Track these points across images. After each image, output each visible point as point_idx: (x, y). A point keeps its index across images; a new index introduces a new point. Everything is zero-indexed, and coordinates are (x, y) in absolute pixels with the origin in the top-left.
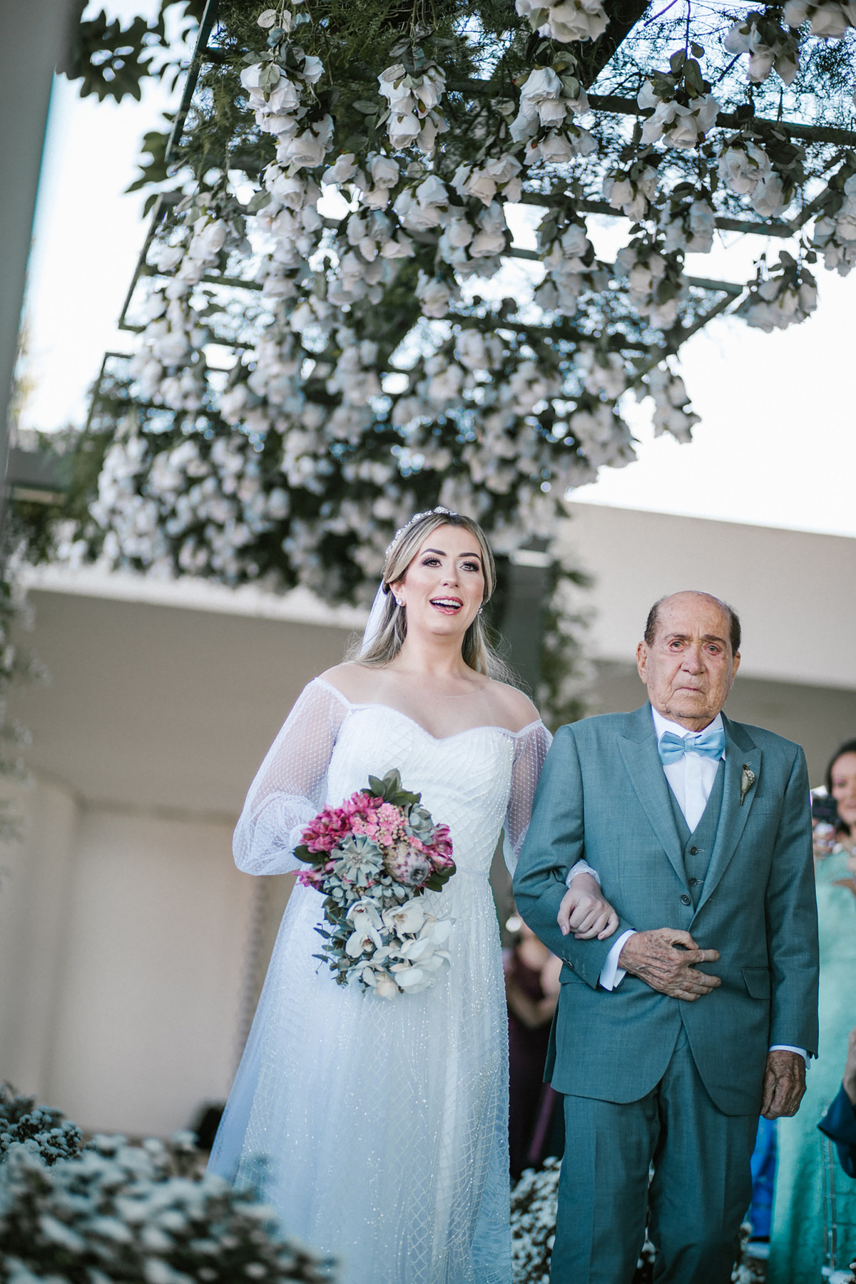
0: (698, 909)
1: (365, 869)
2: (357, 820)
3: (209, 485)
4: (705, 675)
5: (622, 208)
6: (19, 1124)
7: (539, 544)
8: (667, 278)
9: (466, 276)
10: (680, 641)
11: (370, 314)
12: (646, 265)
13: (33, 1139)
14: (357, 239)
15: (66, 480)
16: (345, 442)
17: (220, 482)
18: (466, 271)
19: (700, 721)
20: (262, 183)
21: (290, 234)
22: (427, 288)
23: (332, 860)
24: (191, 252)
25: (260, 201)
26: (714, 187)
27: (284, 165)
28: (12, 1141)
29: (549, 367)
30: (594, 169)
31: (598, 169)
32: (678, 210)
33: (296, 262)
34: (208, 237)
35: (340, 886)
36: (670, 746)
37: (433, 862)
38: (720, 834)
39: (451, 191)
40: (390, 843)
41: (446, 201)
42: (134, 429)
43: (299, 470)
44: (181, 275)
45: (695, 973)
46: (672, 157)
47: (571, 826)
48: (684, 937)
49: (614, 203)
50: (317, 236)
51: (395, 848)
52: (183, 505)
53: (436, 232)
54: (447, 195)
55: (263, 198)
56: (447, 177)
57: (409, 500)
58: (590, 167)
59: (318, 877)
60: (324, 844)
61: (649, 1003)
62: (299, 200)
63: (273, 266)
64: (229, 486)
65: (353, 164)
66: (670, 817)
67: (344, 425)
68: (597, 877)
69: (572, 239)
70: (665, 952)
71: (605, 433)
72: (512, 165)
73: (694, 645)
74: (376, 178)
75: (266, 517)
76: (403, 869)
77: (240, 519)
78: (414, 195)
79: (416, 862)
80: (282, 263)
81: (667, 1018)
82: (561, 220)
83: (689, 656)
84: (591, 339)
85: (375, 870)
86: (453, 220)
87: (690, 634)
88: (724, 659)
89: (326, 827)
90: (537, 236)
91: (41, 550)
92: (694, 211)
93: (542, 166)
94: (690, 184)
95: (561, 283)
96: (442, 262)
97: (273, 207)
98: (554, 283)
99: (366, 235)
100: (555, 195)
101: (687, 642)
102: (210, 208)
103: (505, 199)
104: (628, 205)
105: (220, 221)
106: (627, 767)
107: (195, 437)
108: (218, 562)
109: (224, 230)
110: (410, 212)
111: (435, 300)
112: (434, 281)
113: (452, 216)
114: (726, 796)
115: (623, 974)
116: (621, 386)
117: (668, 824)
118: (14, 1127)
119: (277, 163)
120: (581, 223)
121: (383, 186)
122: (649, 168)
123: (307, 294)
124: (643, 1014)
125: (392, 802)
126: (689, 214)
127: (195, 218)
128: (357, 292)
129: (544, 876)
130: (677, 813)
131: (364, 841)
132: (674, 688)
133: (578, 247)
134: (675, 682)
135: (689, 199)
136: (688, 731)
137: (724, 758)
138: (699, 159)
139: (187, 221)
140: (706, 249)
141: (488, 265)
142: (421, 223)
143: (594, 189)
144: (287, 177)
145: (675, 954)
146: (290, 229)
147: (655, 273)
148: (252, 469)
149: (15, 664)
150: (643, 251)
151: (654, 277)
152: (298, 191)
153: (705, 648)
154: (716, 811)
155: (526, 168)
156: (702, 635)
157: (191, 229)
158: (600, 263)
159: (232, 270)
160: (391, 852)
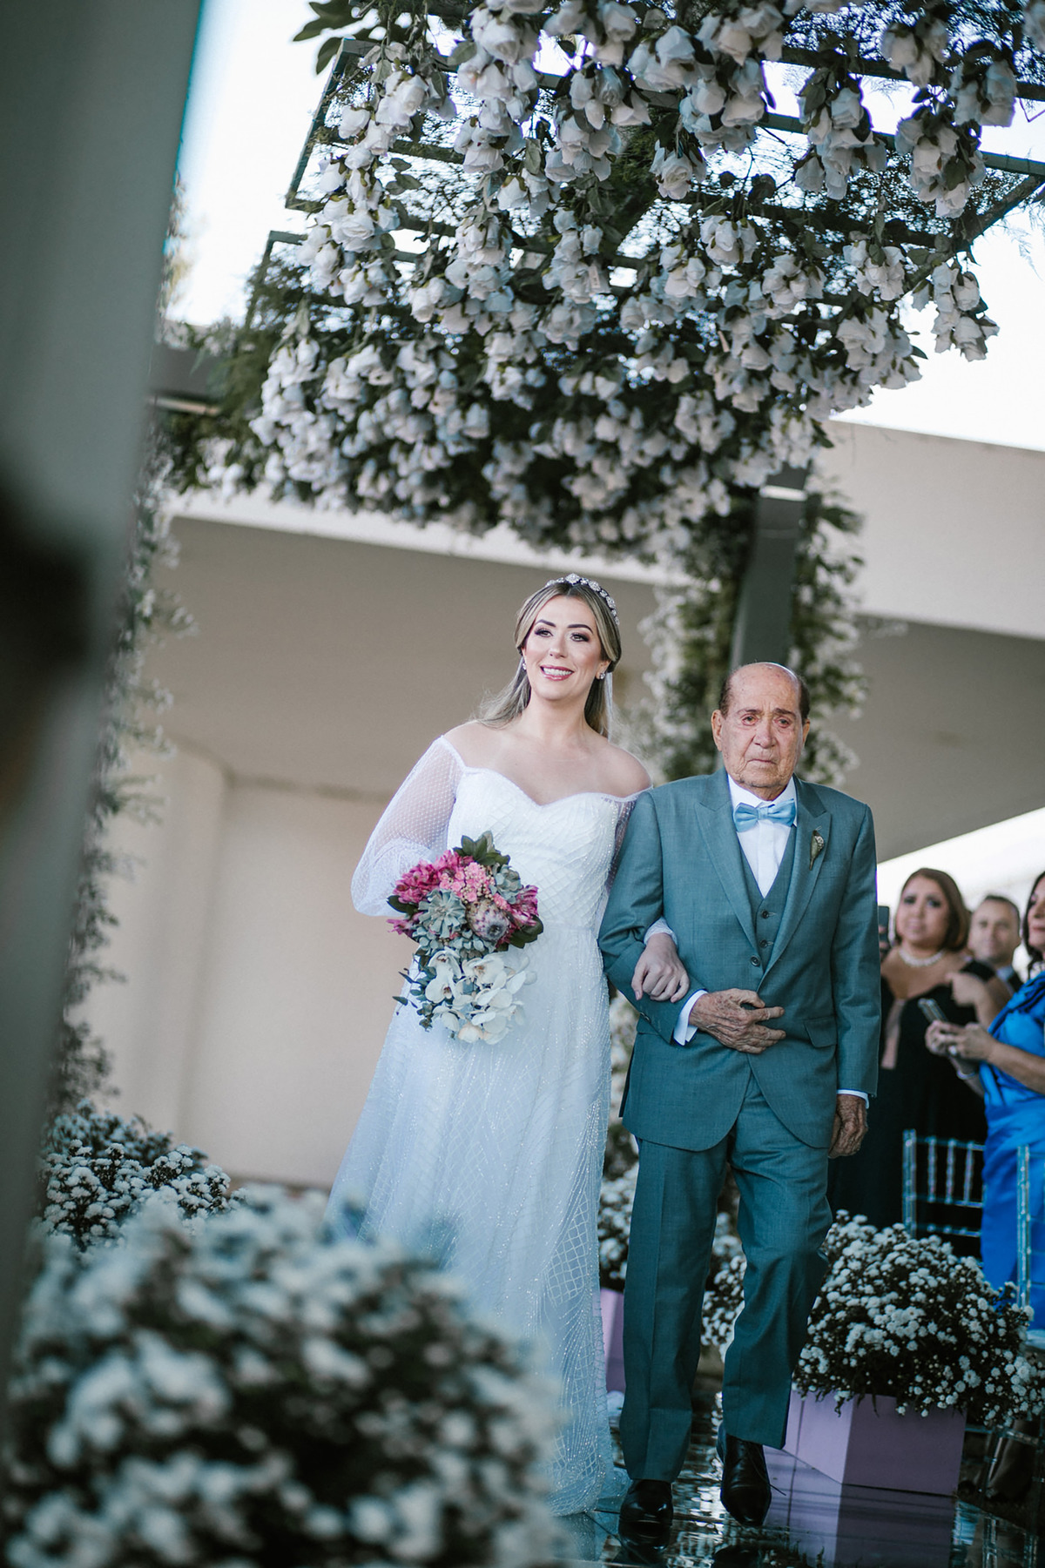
0: (768, 970)
1: (448, 922)
2: (445, 876)
3: (394, 397)
4: (777, 746)
5: (904, 69)
6: (154, 1167)
7: (794, 476)
8: (959, 155)
9: (712, 148)
10: (752, 715)
11: (594, 193)
12: (934, 141)
13: (170, 1185)
14: (582, 102)
15: (220, 389)
16: (562, 347)
17: (409, 392)
18: (710, 142)
19: (772, 791)
20: (467, 31)
21: (499, 95)
22: (665, 164)
23: (420, 911)
24: (378, 117)
25: (463, 53)
26: (1018, 46)
27: (496, 9)
28: (145, 1188)
29: (810, 262)
30: (872, 21)
31: (878, 21)
32: (971, 72)
33: (506, 128)
34: (401, 98)
35: (425, 936)
36: (745, 815)
37: (513, 921)
38: (790, 899)
39: (697, 44)
40: (474, 899)
41: (692, 57)
42: (305, 329)
43: (502, 382)
44: (365, 144)
45: (762, 1029)
46: (968, 9)
47: (649, 888)
48: (751, 996)
49: (895, 63)
50: (533, 97)
51: (476, 905)
52: (365, 420)
53: (678, 94)
54: (693, 50)
55: (467, 48)
56: (692, 28)
57: (636, 420)
58: (867, 19)
59: (409, 926)
60: (413, 896)
61: (720, 1056)
62: (513, 53)
63: (477, 133)
64: (418, 399)
65: (581, 12)
66: (742, 884)
67: (560, 327)
68: (674, 936)
69: (843, 106)
70: (733, 1012)
71: (879, 345)
72: (772, 17)
73: (765, 719)
74: (609, 29)
75: (462, 437)
76: (481, 924)
77: (431, 440)
78: (652, 51)
79: (492, 918)
80: (488, 129)
81: (738, 1069)
82: (830, 82)
83: (761, 728)
84: (863, 227)
85: (456, 923)
86: (701, 82)
87: (760, 708)
88: (794, 730)
89: (416, 879)
90: (799, 102)
91: (189, 473)
92: (993, 75)
93: (809, 16)
94: (990, 41)
95: (827, 159)
96: (684, 131)
97: (478, 61)
98: (819, 158)
99: (593, 98)
100: (823, 52)
101: (758, 717)
102: (404, 63)
103: (763, 57)
104: (912, 66)
105: (416, 78)
106: (704, 834)
107: (378, 338)
108: (402, 491)
109: (422, 89)
110: (647, 71)
111: (673, 178)
112: (673, 155)
113: (698, 76)
114: (796, 862)
115: (693, 1031)
116: (899, 287)
117: (739, 890)
118: (148, 1170)
119: (486, 7)
120: (855, 87)
121: (617, 39)
122: (938, 22)
123: (517, 167)
124: (714, 1068)
125: (480, 863)
126: (985, 77)
127: (385, 73)
128: (581, 166)
129: (624, 935)
130: (750, 879)
131: (448, 895)
132: (747, 759)
133: (851, 116)
134: (747, 754)
135: (987, 60)
136: (761, 801)
137: (795, 824)
138: (1001, 12)
139: (374, 78)
140: (1005, 122)
141: (741, 138)
142: (661, 85)
143: (871, 45)
144: (500, 23)
145: (743, 1014)
146: (498, 88)
147: (944, 151)
148: (446, 379)
149: (156, 610)
150: (929, 124)
151: (942, 154)
152: (513, 39)
153: (776, 721)
154: (786, 877)
155: (788, 19)
156: (772, 709)
157: (380, 87)
158: (878, 136)
159: (428, 138)
160: (473, 908)
